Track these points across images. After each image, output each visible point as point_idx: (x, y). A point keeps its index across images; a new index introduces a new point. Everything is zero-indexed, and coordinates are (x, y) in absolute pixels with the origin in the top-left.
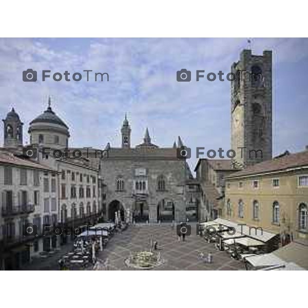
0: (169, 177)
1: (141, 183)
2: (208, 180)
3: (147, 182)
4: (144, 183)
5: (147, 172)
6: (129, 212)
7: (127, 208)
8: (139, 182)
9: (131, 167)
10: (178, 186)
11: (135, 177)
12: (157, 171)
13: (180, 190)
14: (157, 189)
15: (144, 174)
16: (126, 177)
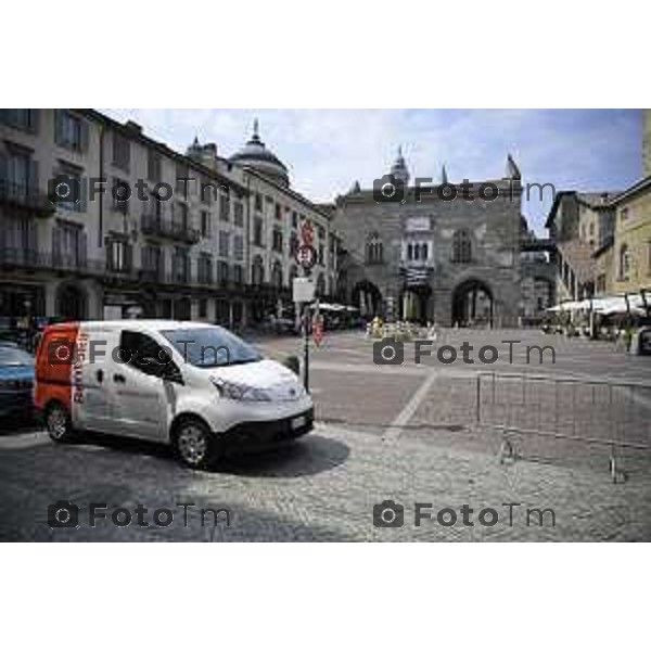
0: (480, 233)
1: (417, 247)
2: (578, 236)
3: (430, 244)
4: (425, 246)
5: (433, 223)
6: (391, 304)
7: (387, 296)
8: (414, 244)
9: (397, 215)
10: (501, 250)
11: (406, 235)
12: (454, 220)
13: (507, 259)
14: (452, 257)
15: (427, 228)
16: (387, 235)
